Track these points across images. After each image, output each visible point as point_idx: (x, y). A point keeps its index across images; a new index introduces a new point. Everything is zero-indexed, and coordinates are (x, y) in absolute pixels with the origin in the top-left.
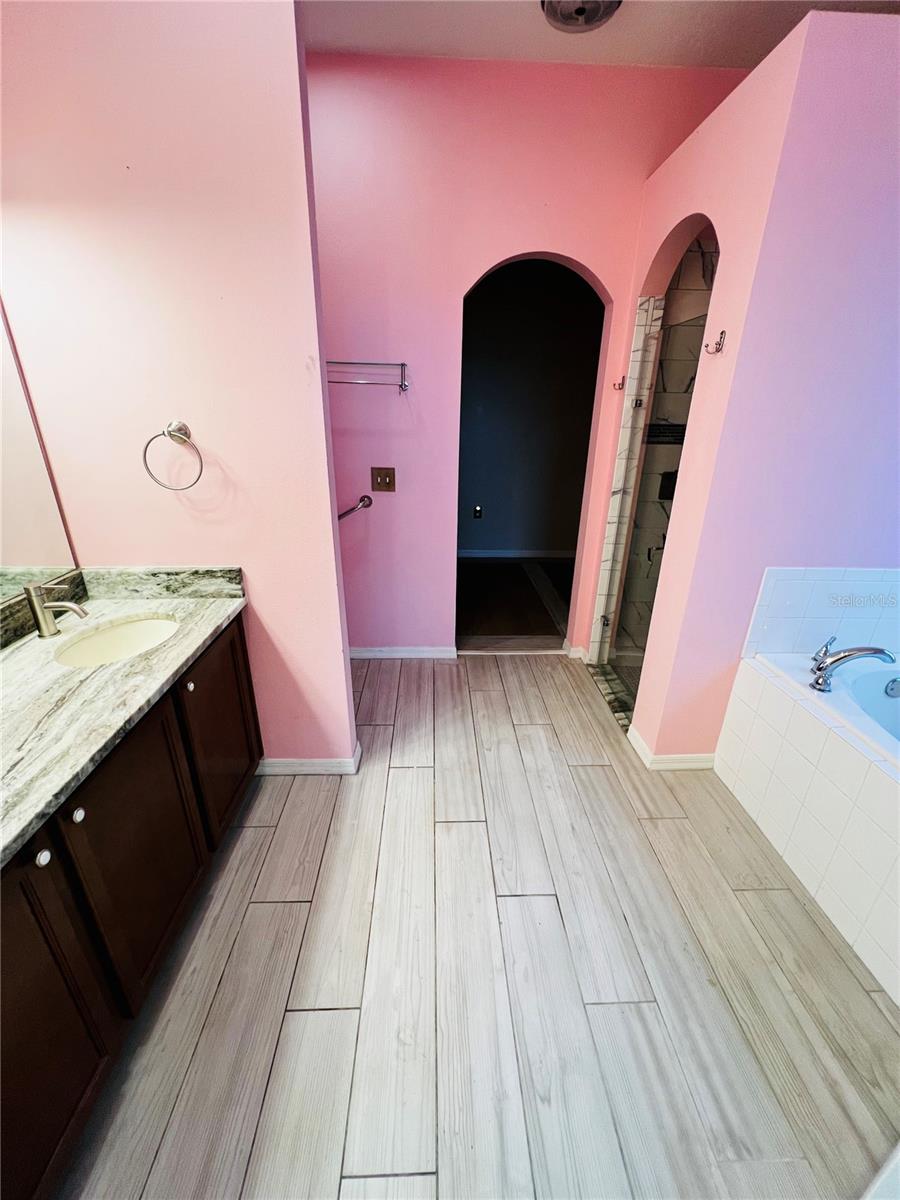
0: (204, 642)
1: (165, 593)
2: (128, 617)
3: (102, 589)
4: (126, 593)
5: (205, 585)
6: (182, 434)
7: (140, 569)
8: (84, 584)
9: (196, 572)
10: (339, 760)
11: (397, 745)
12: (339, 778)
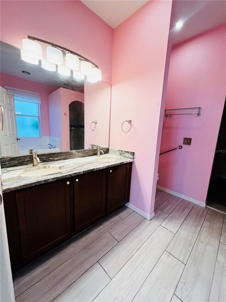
0: (118, 164)
1: (120, 155)
2: (112, 157)
3: (111, 152)
4: (114, 153)
5: (127, 155)
6: (130, 122)
7: (117, 149)
8: (109, 150)
9: (126, 151)
10: (146, 213)
11: (166, 221)
12: (145, 219)
